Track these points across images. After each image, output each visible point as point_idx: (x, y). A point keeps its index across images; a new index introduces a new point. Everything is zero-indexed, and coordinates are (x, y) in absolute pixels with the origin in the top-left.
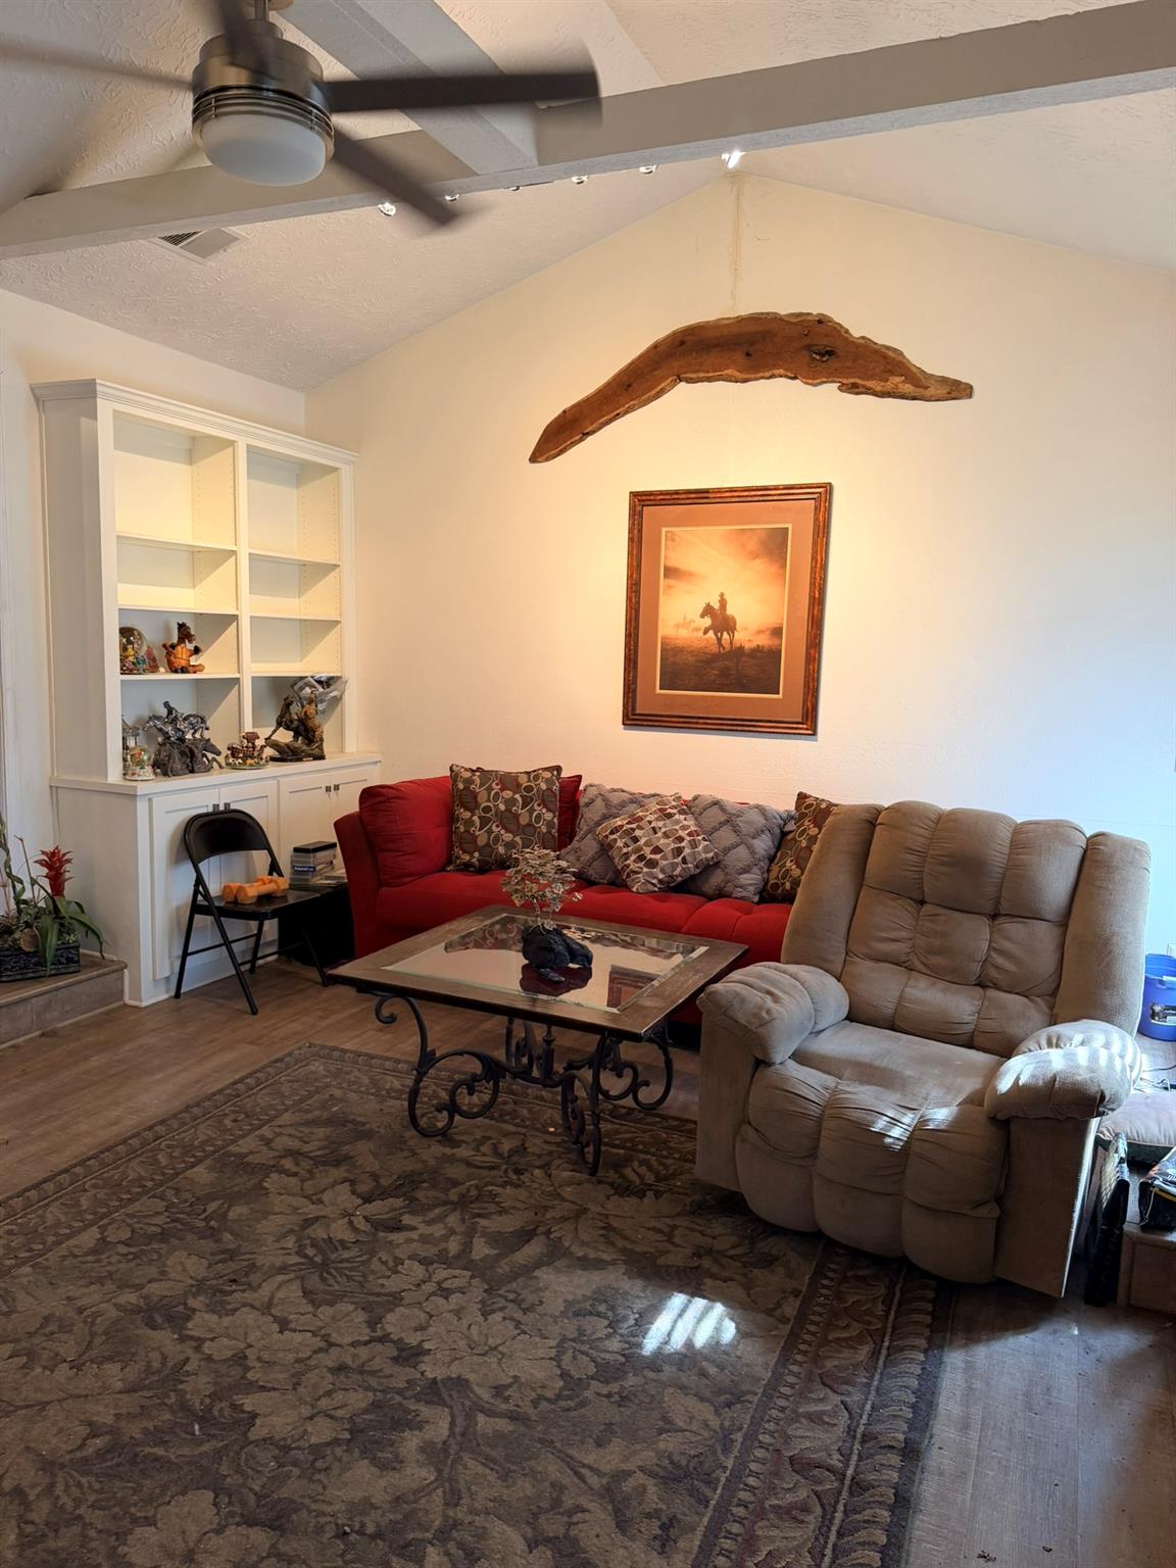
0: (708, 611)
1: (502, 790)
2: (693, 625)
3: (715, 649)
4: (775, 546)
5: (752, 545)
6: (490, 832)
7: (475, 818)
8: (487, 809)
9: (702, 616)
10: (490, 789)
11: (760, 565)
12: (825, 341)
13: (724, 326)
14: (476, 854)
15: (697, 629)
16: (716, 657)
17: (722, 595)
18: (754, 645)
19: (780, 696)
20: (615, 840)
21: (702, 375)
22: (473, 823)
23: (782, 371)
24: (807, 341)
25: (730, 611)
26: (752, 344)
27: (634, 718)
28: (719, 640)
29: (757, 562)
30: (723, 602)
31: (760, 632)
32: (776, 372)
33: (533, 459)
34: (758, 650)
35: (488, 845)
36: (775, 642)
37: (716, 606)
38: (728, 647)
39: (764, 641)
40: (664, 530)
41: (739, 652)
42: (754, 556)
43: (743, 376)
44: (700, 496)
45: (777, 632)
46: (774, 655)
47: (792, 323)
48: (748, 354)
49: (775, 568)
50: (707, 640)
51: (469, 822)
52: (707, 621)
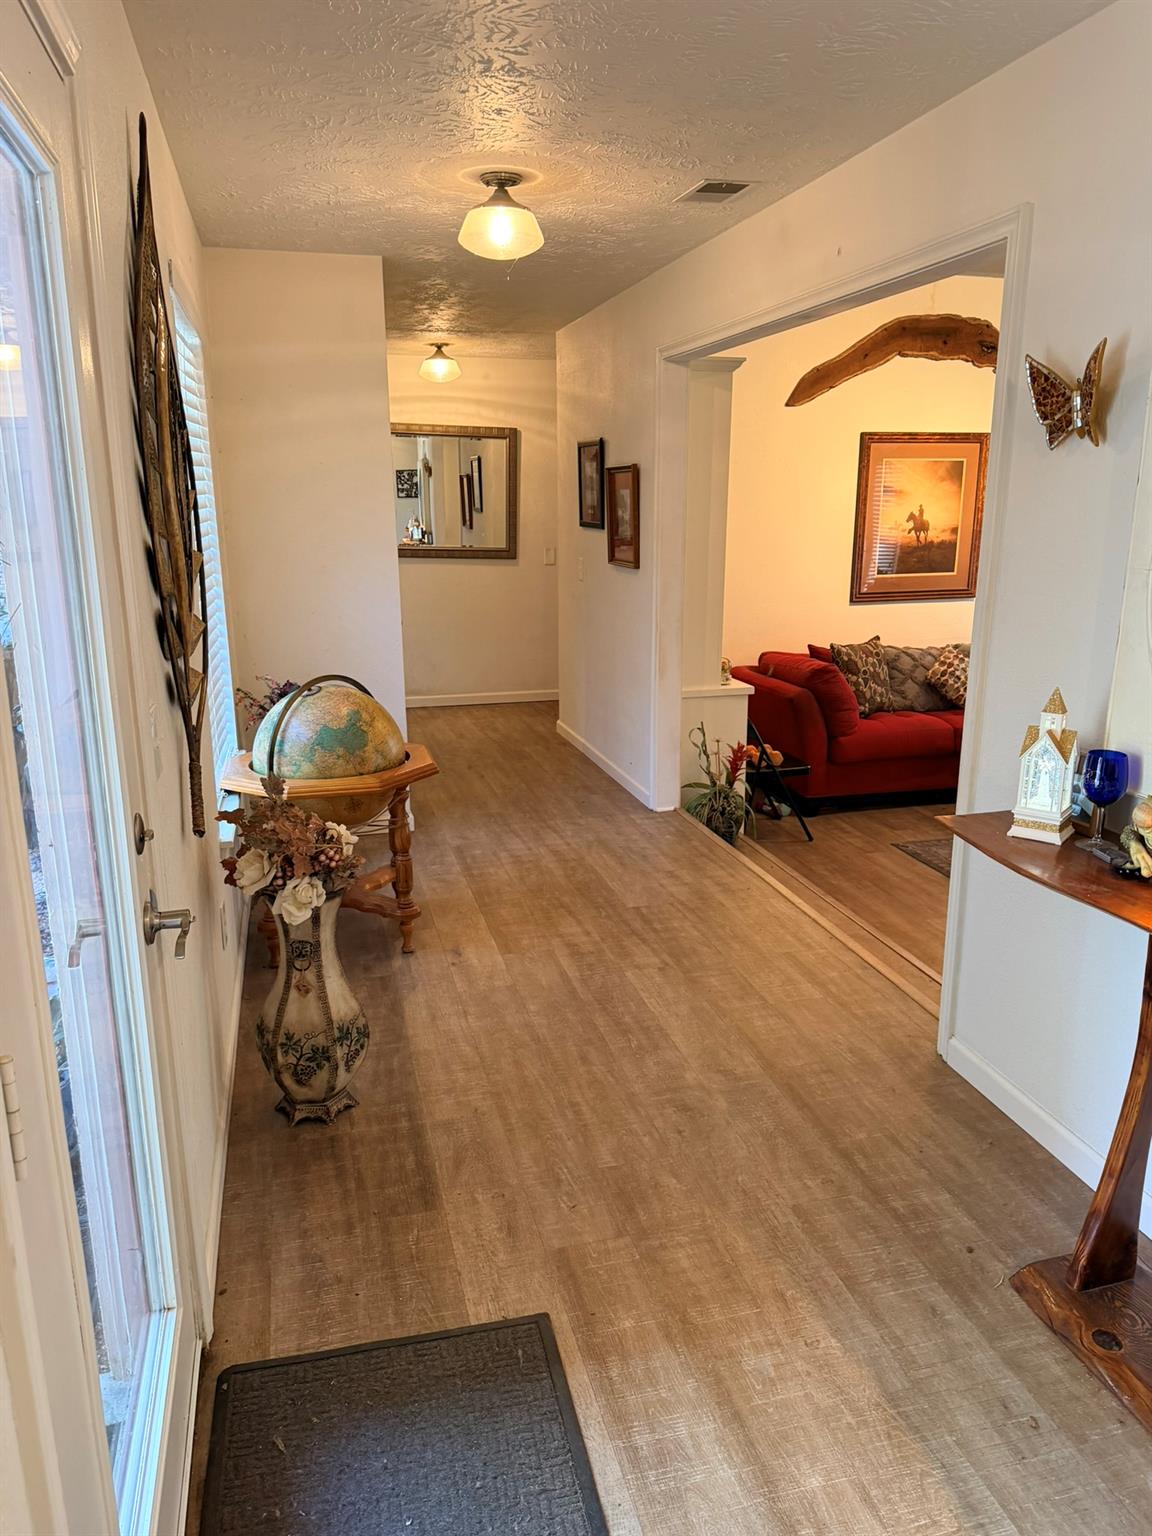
0: (912, 517)
1: (867, 657)
2: (901, 528)
3: (915, 543)
4: (955, 472)
5: (942, 472)
6: (870, 688)
7: (860, 680)
8: (865, 672)
9: (908, 521)
10: (861, 658)
11: (948, 487)
12: (989, 339)
13: (932, 320)
14: (867, 705)
15: (904, 531)
16: (916, 549)
17: (921, 506)
18: (939, 540)
19: (955, 573)
20: (947, 680)
21: (916, 353)
22: (860, 684)
23: (964, 356)
24: (980, 338)
25: (926, 517)
26: (948, 336)
27: (857, 597)
28: (918, 537)
29: (945, 483)
30: (921, 512)
31: (944, 531)
32: (962, 356)
33: (787, 405)
34: (942, 543)
35: (872, 697)
36: (954, 537)
37: (917, 514)
38: (923, 541)
39: (947, 537)
40: (885, 460)
41: (930, 545)
42: (943, 479)
43: (941, 357)
44: (913, 437)
45: (954, 531)
46: (953, 545)
47: (971, 325)
48: (945, 343)
49: (955, 488)
50: (910, 538)
51: (856, 684)
52: (911, 524)
